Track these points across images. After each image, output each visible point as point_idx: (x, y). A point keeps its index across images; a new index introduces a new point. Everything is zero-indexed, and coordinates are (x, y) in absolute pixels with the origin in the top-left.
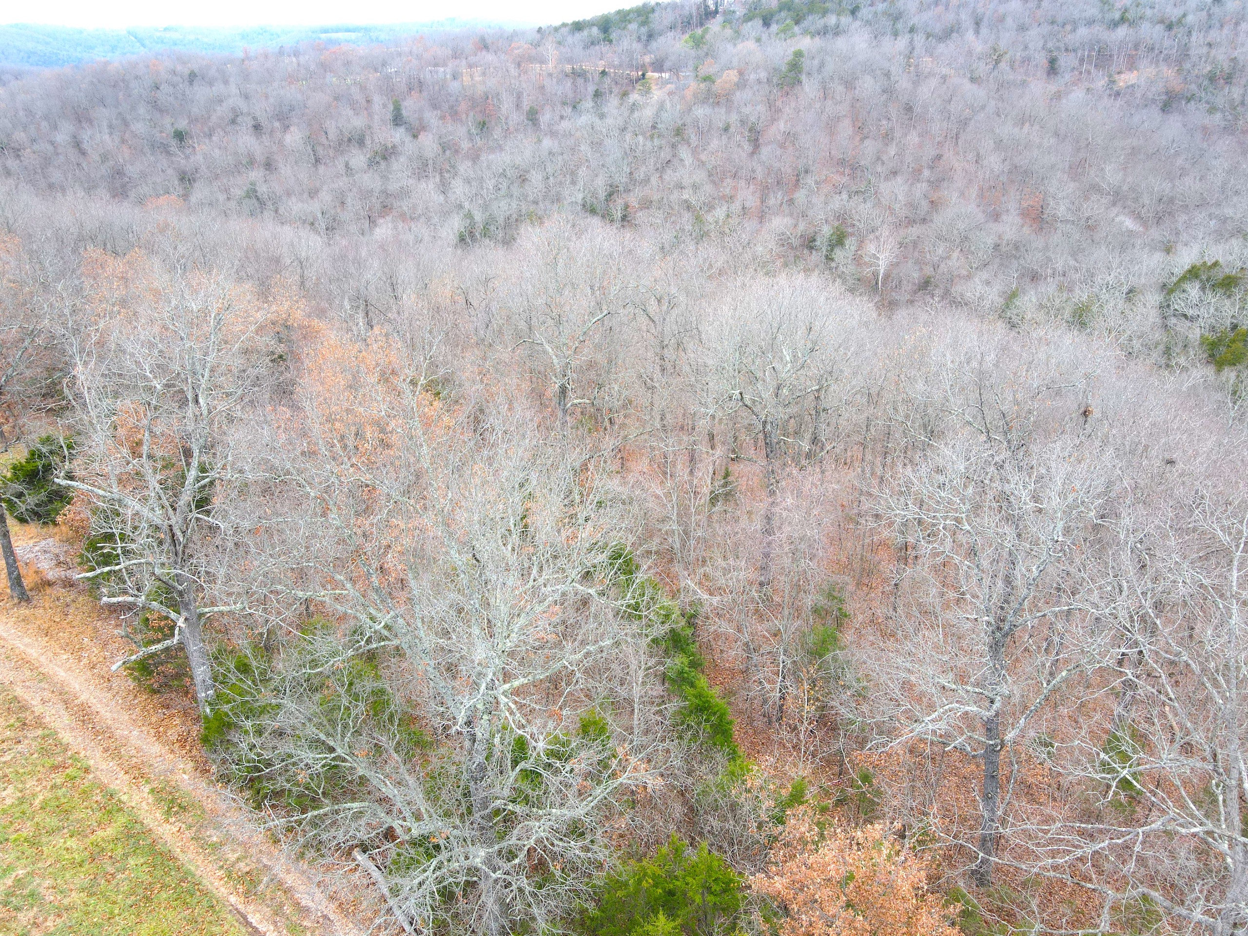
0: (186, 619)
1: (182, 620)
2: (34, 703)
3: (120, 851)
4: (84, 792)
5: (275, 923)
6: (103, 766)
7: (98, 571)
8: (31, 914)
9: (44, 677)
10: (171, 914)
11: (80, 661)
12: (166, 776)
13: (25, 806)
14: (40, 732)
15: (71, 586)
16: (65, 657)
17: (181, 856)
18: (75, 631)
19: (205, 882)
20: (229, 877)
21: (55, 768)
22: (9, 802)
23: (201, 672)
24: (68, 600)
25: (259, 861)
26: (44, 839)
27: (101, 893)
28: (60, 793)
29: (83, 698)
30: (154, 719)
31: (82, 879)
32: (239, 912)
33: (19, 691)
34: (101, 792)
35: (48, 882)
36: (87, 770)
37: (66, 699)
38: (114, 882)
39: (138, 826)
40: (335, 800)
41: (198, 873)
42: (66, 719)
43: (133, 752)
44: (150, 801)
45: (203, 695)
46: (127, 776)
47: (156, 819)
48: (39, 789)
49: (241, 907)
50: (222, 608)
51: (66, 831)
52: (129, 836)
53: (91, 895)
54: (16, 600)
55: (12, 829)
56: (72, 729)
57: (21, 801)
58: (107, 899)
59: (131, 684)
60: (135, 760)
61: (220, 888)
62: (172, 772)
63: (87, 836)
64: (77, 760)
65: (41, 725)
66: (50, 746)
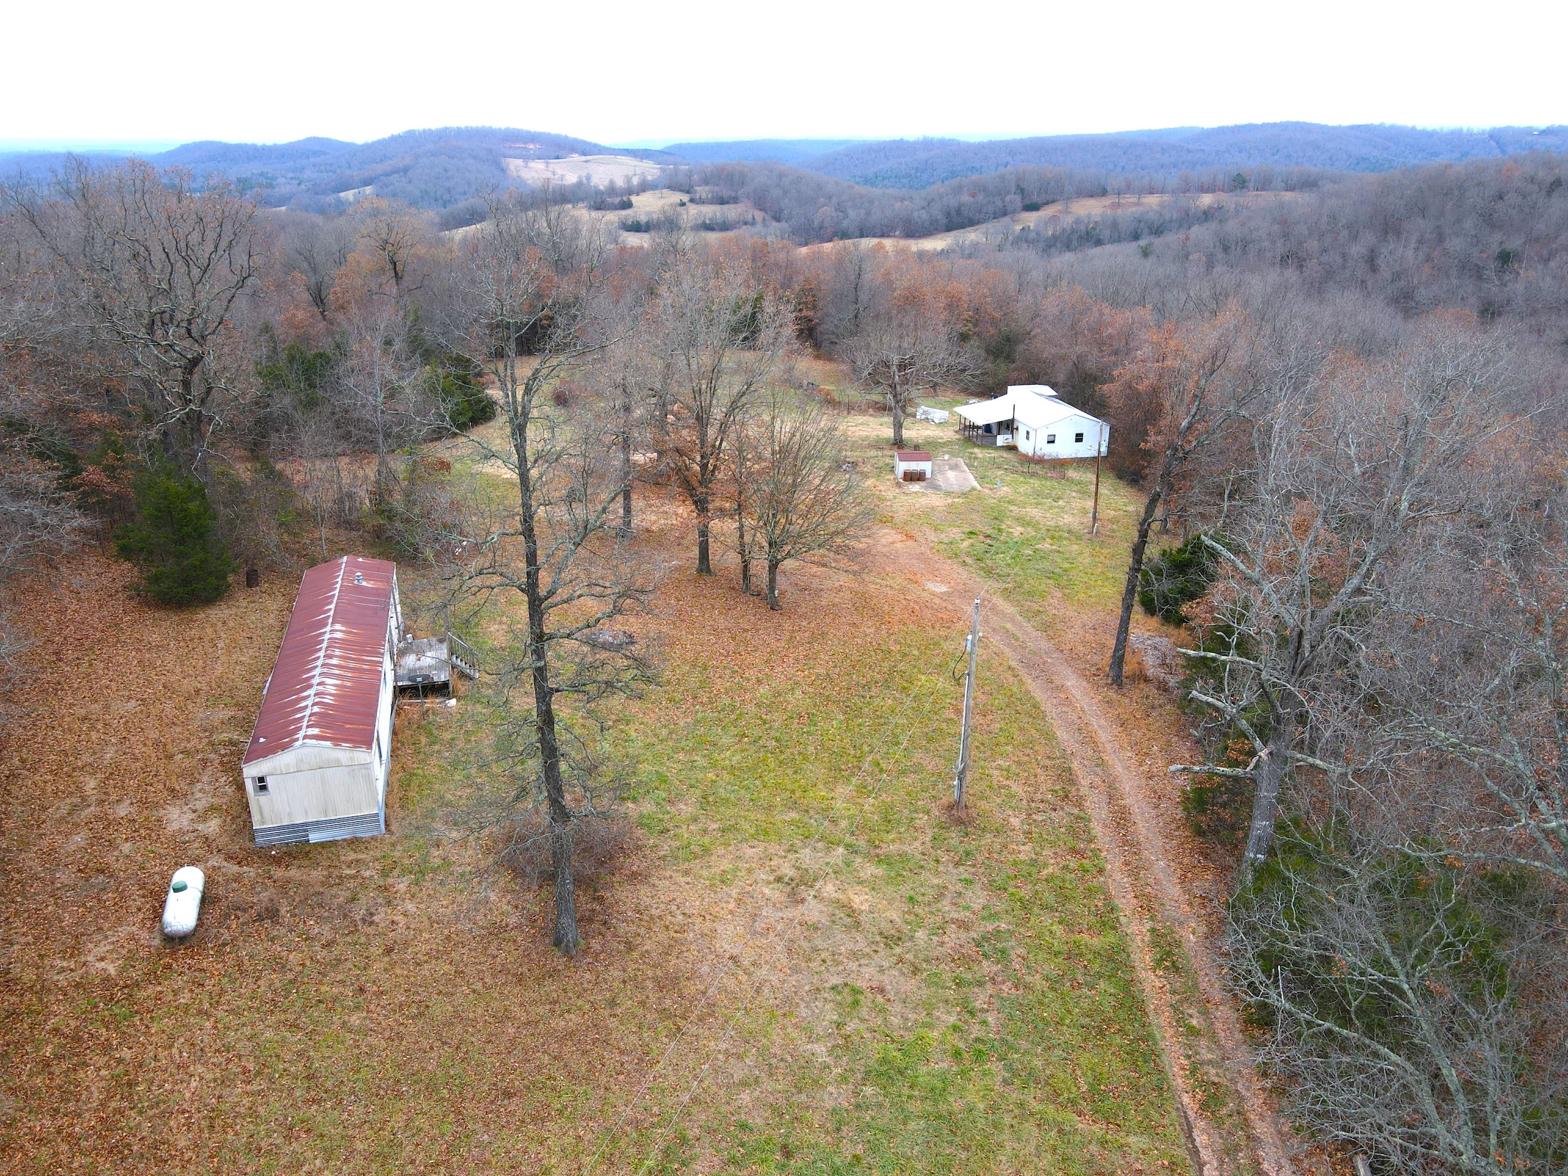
0: (1271, 753)
1: (1266, 751)
2: (1083, 782)
3: (1096, 967)
4: (1090, 890)
5: (1221, 1162)
6: (1118, 876)
7: (1202, 654)
8: (995, 968)
9: (1101, 763)
10: (1116, 1064)
11: (1140, 765)
12: (1173, 924)
13: (1034, 870)
14: (1076, 811)
15: (1165, 691)
16: (1129, 754)
17: (1152, 1015)
18: (1150, 735)
19: (1164, 1058)
20: (1193, 1073)
21: (1074, 851)
22: (1022, 857)
23: (1261, 826)
24: (1156, 702)
25: (1233, 1081)
26: (1036, 910)
27: (1062, 994)
28: (1069, 876)
29: (1128, 801)
30: (1186, 861)
31: (1051, 968)
32: (1186, 1118)
33: (1075, 765)
34: (1105, 899)
35: (1021, 951)
36: (1101, 871)
37: (1112, 795)
38: (1078, 992)
39: (1124, 955)
41: (1162, 1044)
42: (1104, 814)
43: (1151, 881)
44: (1146, 939)
45: (1252, 855)
46: (1135, 901)
47: (1143, 961)
48: (1052, 861)
49: (1191, 1114)
50: (1318, 762)
51: (1057, 914)
52: (1111, 959)
53: (1053, 989)
54: (1110, 681)
55: (1012, 883)
56: (1105, 826)
57: (1033, 863)
58: (1065, 1003)
59: (1180, 813)
60: (1149, 889)
61: (1179, 1081)
62: (1181, 924)
63: (1073, 932)
64: (1097, 857)
65: (1080, 806)
66: (1079, 828)
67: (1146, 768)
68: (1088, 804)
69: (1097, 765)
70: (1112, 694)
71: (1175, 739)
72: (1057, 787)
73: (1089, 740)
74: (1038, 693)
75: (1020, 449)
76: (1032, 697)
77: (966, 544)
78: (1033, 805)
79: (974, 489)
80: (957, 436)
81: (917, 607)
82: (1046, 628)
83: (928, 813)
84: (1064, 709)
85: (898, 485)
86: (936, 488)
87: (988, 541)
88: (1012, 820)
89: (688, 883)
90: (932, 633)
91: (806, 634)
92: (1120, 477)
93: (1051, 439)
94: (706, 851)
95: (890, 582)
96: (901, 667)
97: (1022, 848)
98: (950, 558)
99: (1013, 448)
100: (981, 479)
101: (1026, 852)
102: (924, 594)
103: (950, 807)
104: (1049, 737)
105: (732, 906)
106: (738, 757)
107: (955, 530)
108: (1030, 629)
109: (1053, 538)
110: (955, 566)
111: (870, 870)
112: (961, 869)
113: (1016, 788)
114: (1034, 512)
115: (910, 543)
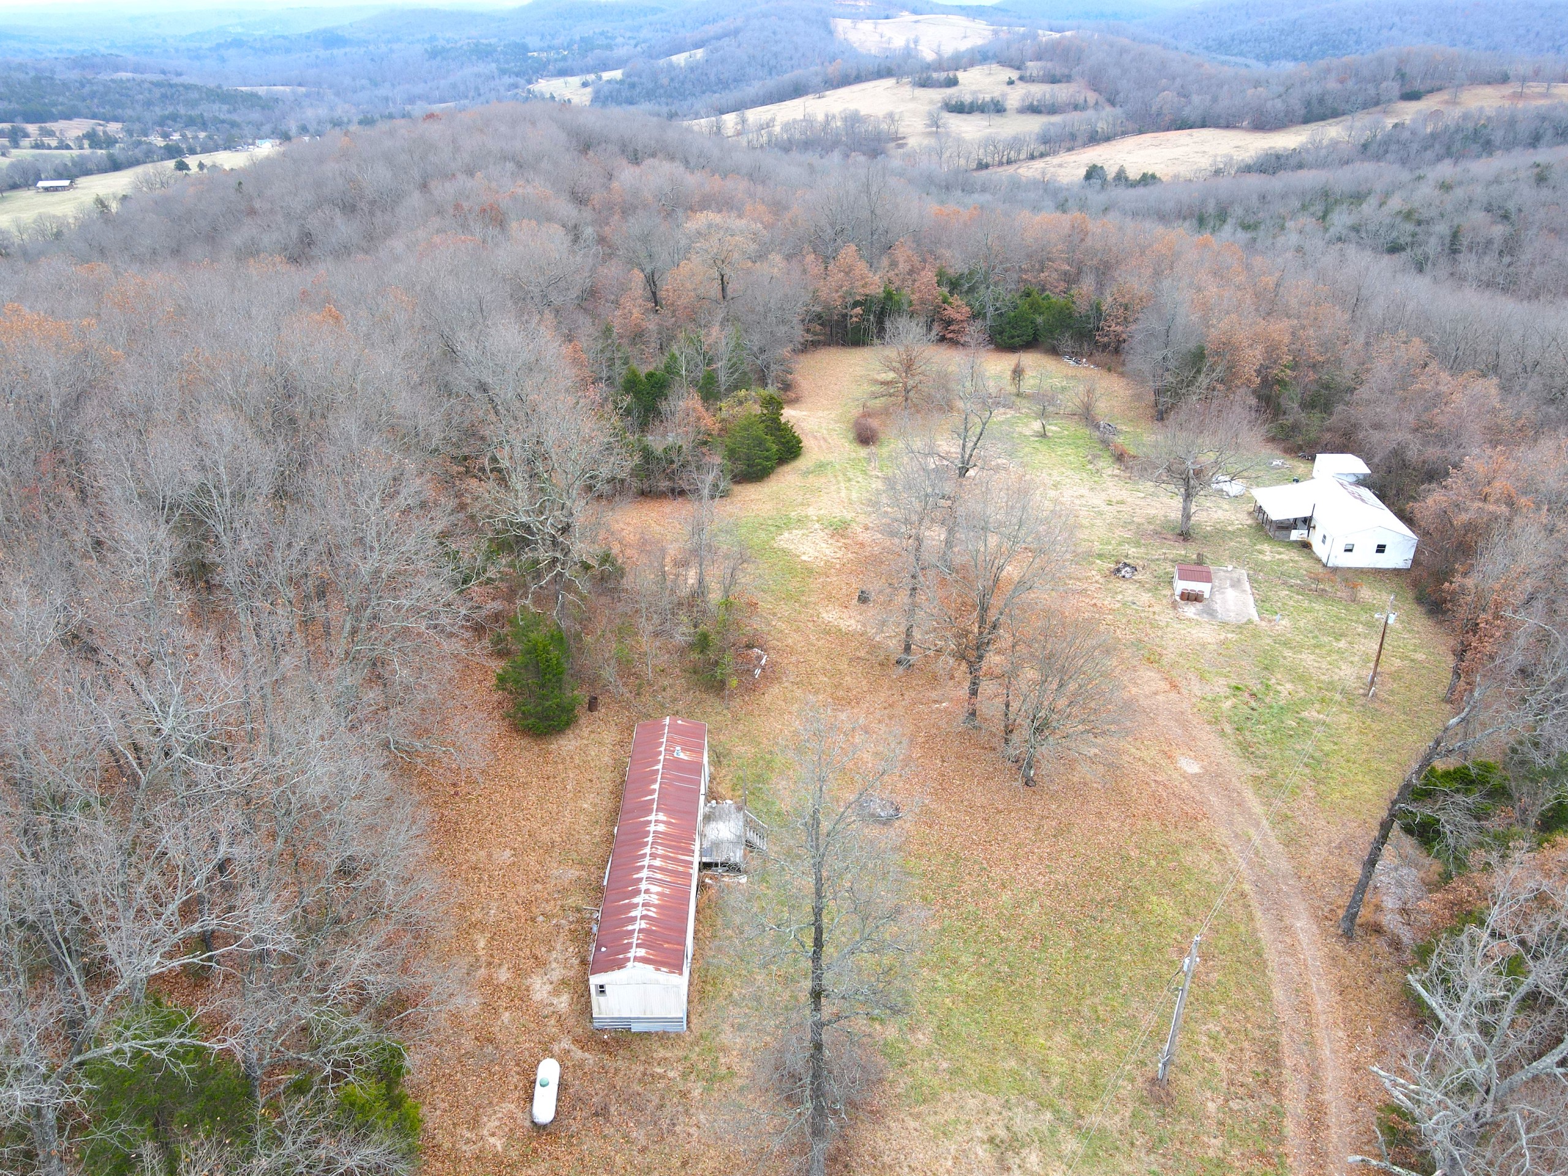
2: (1288, 1063)
9: (1311, 1041)
15: (1397, 949)
16: (1341, 1034)
18: (1367, 1010)
21: (1261, 1154)
24: (1384, 964)
29: (1327, 1097)
33: (1284, 1039)
42: (1300, 1109)
54: (1340, 932)
56: (1298, 1124)
59: (1375, 1123)
67: (1353, 1055)
68: (1286, 1093)
69: (1306, 1043)
70: (1339, 949)
71: (1393, 1019)
72: (1260, 1069)
73: (1305, 1008)
74: (1265, 935)
75: (1315, 548)
76: (1258, 940)
77: (1229, 703)
78: (1232, 1089)
79: (1250, 622)
80: (1249, 522)
81: (1165, 794)
82: (1289, 841)
83: (1132, 1080)
84: (1289, 960)
85: (1174, 605)
86: (1211, 613)
87: (1253, 704)
88: (1210, 1104)
89: (916, 1130)
90: (1174, 835)
91: (1054, 823)
92: (1419, 600)
93: (1350, 547)
94: (935, 1096)
95: (1144, 754)
96: (1136, 882)
97: (1213, 1141)
98: (1209, 723)
99: (1306, 545)
100: (1262, 602)
101: (1215, 1145)
102: (1175, 775)
103: (1154, 1081)
104: (1265, 995)
106: (973, 982)
107: (1222, 681)
108: (1273, 841)
109: (1322, 701)
110: (1212, 736)
111: (1071, 1145)
112: (1152, 1157)
113: (1221, 1065)
114: (1308, 659)
115: (1173, 695)
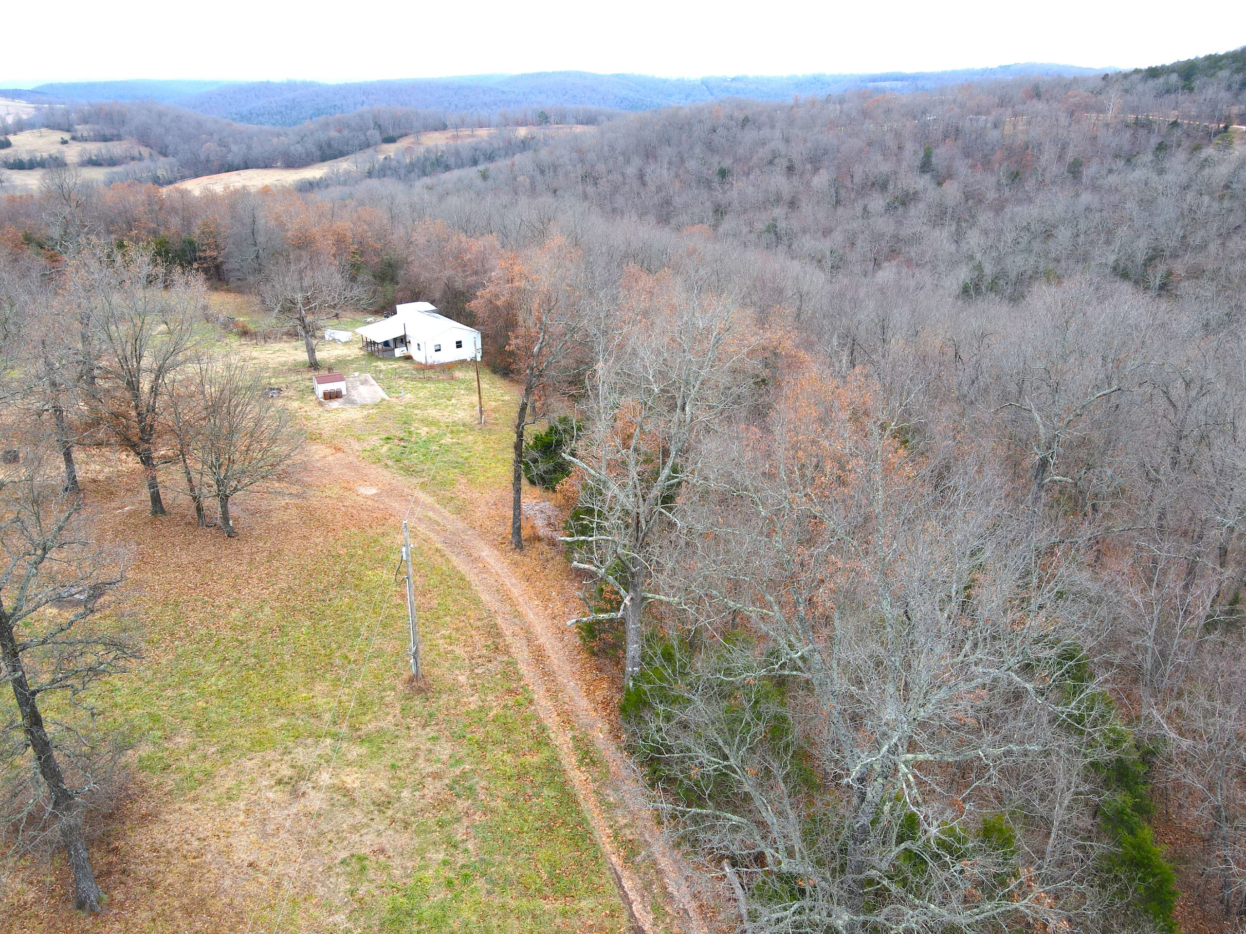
0: (632, 599)
1: (628, 598)
2: (507, 633)
3: (539, 779)
4: (525, 719)
5: (643, 896)
6: (543, 702)
7: (576, 538)
8: (466, 804)
9: (518, 615)
10: (564, 850)
11: (546, 610)
12: (586, 729)
13: (483, 715)
14: (506, 658)
15: (554, 545)
16: (536, 603)
17: (583, 803)
18: (548, 584)
19: (595, 833)
20: (615, 838)
21: (510, 691)
22: (473, 706)
23: (633, 649)
24: (549, 556)
25: (642, 834)
26: (489, 747)
27: (519, 808)
28: (509, 713)
29: (541, 641)
30: (588, 677)
31: (507, 790)
32: (616, 873)
33: (499, 621)
34: (537, 724)
35: (483, 783)
36: (531, 702)
37: (530, 638)
38: (529, 803)
39: (557, 763)
40: (718, 806)
41: (593, 823)
42: (526, 655)
43: (567, 700)
44: (570, 746)
45: (630, 669)
46: (558, 718)
47: (570, 763)
48: (495, 704)
49: (619, 868)
50: (662, 597)
51: (505, 746)
52: (549, 770)
53: (511, 807)
54: (513, 546)
55: (469, 730)
56: (528, 664)
57: (481, 709)
58: (522, 814)
59: (578, 641)
60: (566, 706)
61: (607, 846)
62: (592, 727)
63: (518, 756)
64: (526, 691)
65: (507, 653)
66: (510, 672)
67: (550, 611)
68: (513, 650)
69: (515, 617)
70: (517, 557)
71: (566, 583)
72: (489, 643)
73: (506, 598)
74: (463, 568)
75: (414, 358)
76: (459, 572)
77: (385, 448)
78: (474, 661)
79: (383, 400)
80: (362, 353)
81: (355, 512)
82: (459, 510)
83: (394, 689)
84: (484, 576)
85: (321, 404)
86: (353, 402)
87: (403, 444)
88: (460, 678)
89: (198, 810)
90: (371, 532)
91: (265, 554)
92: (495, 372)
93: (438, 348)
94: (209, 775)
95: (329, 493)
96: (350, 567)
97: (471, 699)
98: (374, 463)
99: (408, 358)
100: (388, 389)
101: (474, 701)
102: (359, 499)
103: (411, 680)
104: (476, 602)
105: (242, 818)
106: (223, 680)
107: (375, 438)
108: (447, 514)
109: (452, 432)
110: (380, 470)
111: (356, 751)
112: (428, 729)
113: (459, 651)
114: (433, 413)
115: (340, 455)
